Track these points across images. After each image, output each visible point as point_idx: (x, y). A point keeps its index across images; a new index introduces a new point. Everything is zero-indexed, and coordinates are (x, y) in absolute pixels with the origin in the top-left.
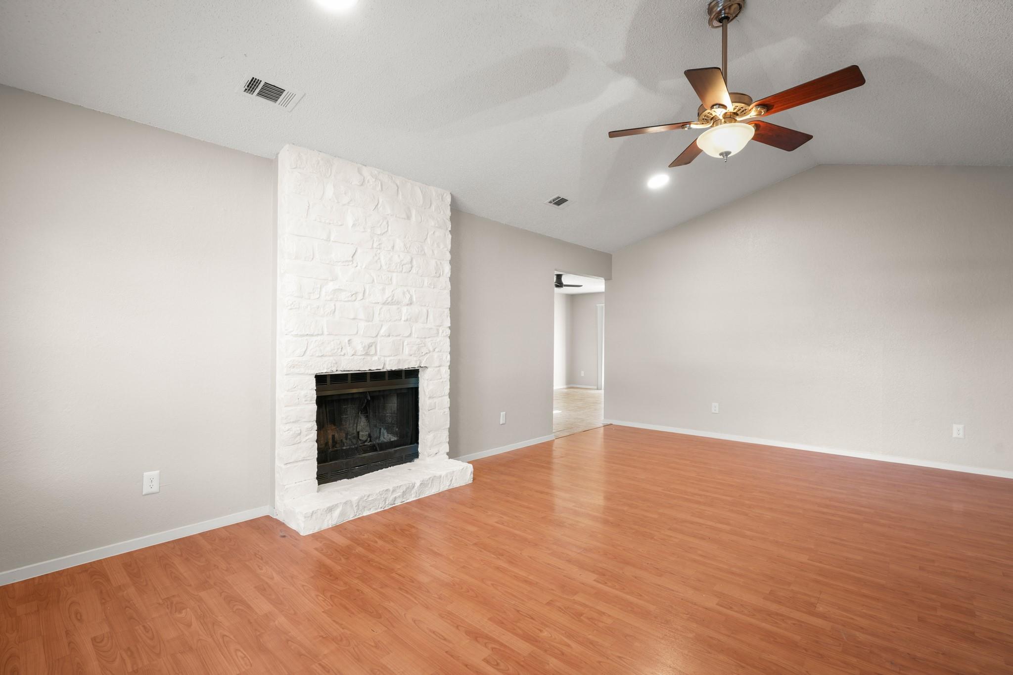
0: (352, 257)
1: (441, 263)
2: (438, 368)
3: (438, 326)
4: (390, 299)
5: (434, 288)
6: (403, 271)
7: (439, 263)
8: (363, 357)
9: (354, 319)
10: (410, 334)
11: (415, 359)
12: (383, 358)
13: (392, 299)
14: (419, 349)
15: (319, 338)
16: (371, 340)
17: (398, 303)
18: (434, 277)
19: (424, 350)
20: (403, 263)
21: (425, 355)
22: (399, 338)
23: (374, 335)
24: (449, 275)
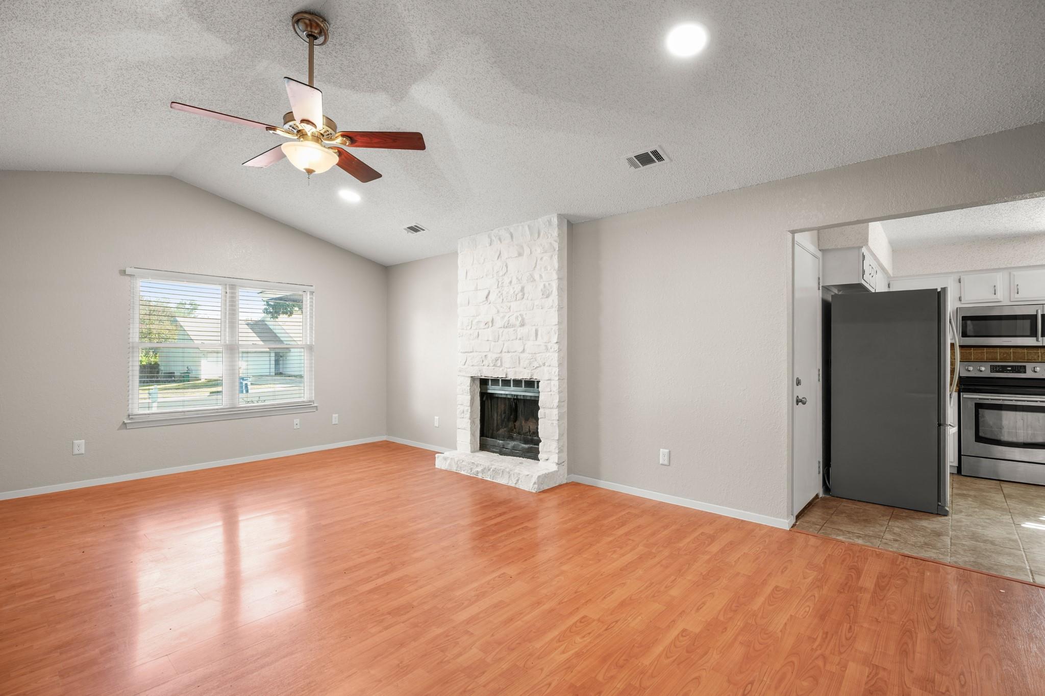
0: (486, 298)
1: (549, 284)
2: (549, 382)
3: (545, 343)
4: (506, 324)
5: (542, 308)
6: (517, 299)
7: (547, 284)
8: (493, 367)
9: (488, 340)
10: (524, 349)
11: (528, 371)
12: (506, 369)
13: (508, 324)
14: (530, 364)
15: (471, 354)
16: (498, 355)
17: (513, 326)
18: (541, 298)
19: (536, 364)
20: (516, 293)
21: (536, 368)
22: (515, 354)
23: (499, 352)
24: (557, 294)
